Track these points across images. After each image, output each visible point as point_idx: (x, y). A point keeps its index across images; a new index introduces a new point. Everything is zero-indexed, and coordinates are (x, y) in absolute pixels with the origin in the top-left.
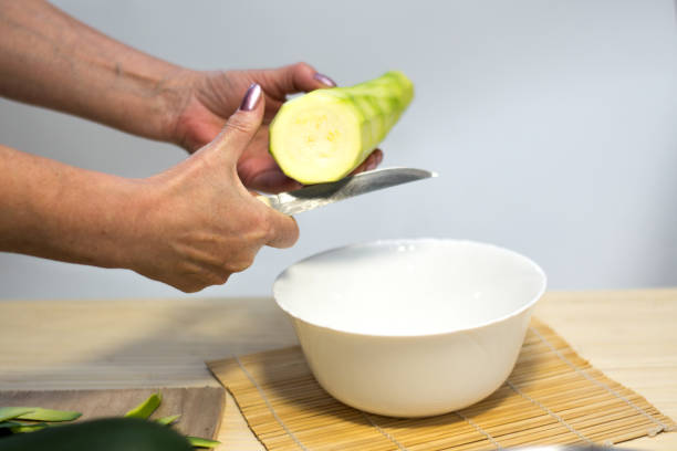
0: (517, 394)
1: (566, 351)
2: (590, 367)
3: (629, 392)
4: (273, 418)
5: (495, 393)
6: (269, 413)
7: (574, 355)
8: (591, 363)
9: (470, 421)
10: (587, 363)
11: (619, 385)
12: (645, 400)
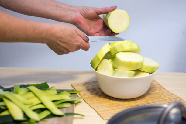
0: (149, 95)
1: (159, 86)
2: (166, 89)
3: (176, 96)
4: (89, 98)
5: (144, 94)
6: (88, 96)
7: (161, 87)
8: (166, 88)
9: (138, 100)
10: (165, 89)
11: (173, 94)
12: (180, 98)
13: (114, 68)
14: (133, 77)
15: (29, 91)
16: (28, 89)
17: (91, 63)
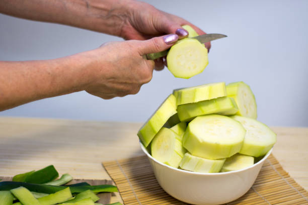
1: (277, 166)
2: (289, 176)
13: (185, 151)
14: (220, 172)
15: (15, 199)
16: (12, 194)
17: (138, 135)
